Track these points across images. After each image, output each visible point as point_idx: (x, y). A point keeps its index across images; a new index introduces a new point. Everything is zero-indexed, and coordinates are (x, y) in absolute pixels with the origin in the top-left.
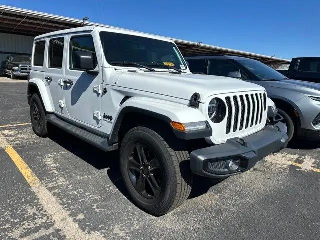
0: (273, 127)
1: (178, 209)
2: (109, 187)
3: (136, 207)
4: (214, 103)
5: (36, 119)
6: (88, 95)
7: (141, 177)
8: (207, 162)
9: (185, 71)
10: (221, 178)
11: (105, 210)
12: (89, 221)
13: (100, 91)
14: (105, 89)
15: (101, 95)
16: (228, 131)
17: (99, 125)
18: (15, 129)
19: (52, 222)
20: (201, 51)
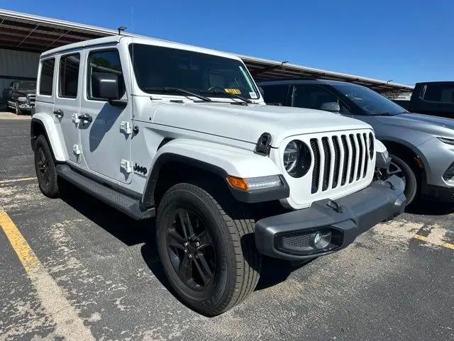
0: (383, 183)
1: (241, 306)
2: (141, 273)
3: (179, 303)
4: (293, 148)
5: (42, 171)
6: (112, 136)
7: (185, 258)
8: (279, 236)
9: (256, 101)
10: (303, 260)
11: (132, 308)
12: (107, 325)
13: (129, 131)
14: (136, 128)
15: (130, 136)
16: (314, 190)
17: (128, 181)
18: (13, 186)
19: (50, 326)
20: (287, 73)
